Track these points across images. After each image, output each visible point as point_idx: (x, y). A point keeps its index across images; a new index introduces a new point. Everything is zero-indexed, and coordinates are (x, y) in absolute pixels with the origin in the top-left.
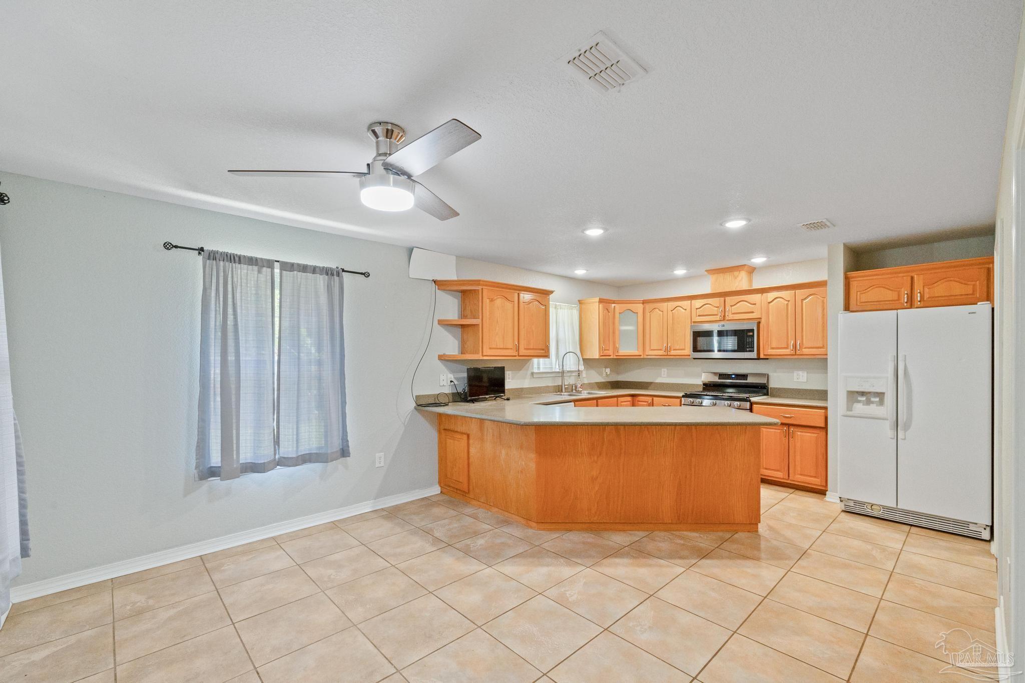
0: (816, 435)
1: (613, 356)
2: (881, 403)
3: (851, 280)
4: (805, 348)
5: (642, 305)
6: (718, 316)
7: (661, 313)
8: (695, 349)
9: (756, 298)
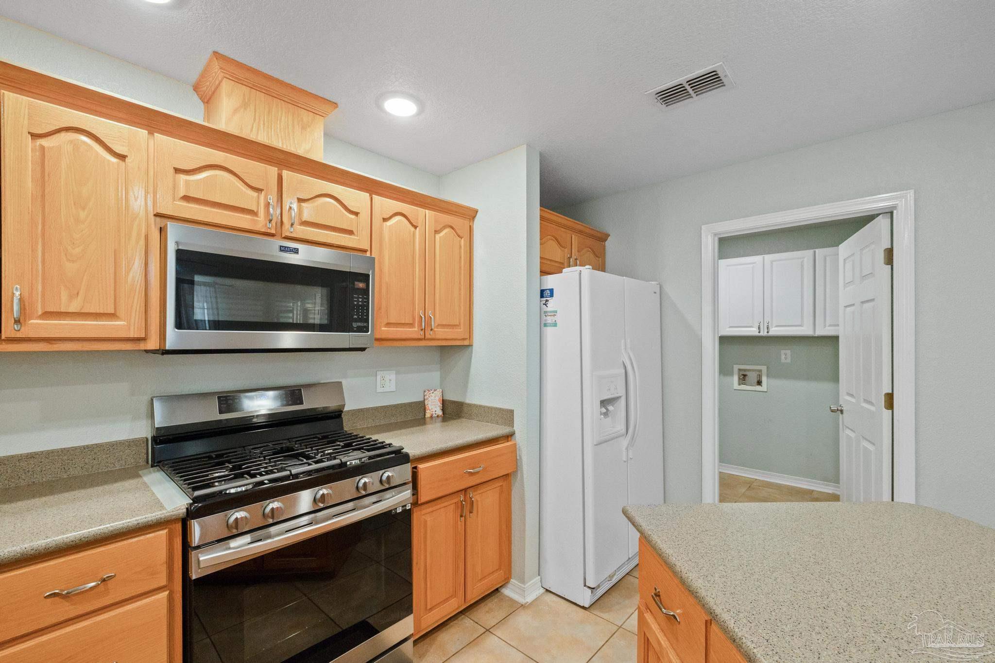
6: (261, 219)
8: (184, 320)
9: (356, 197)
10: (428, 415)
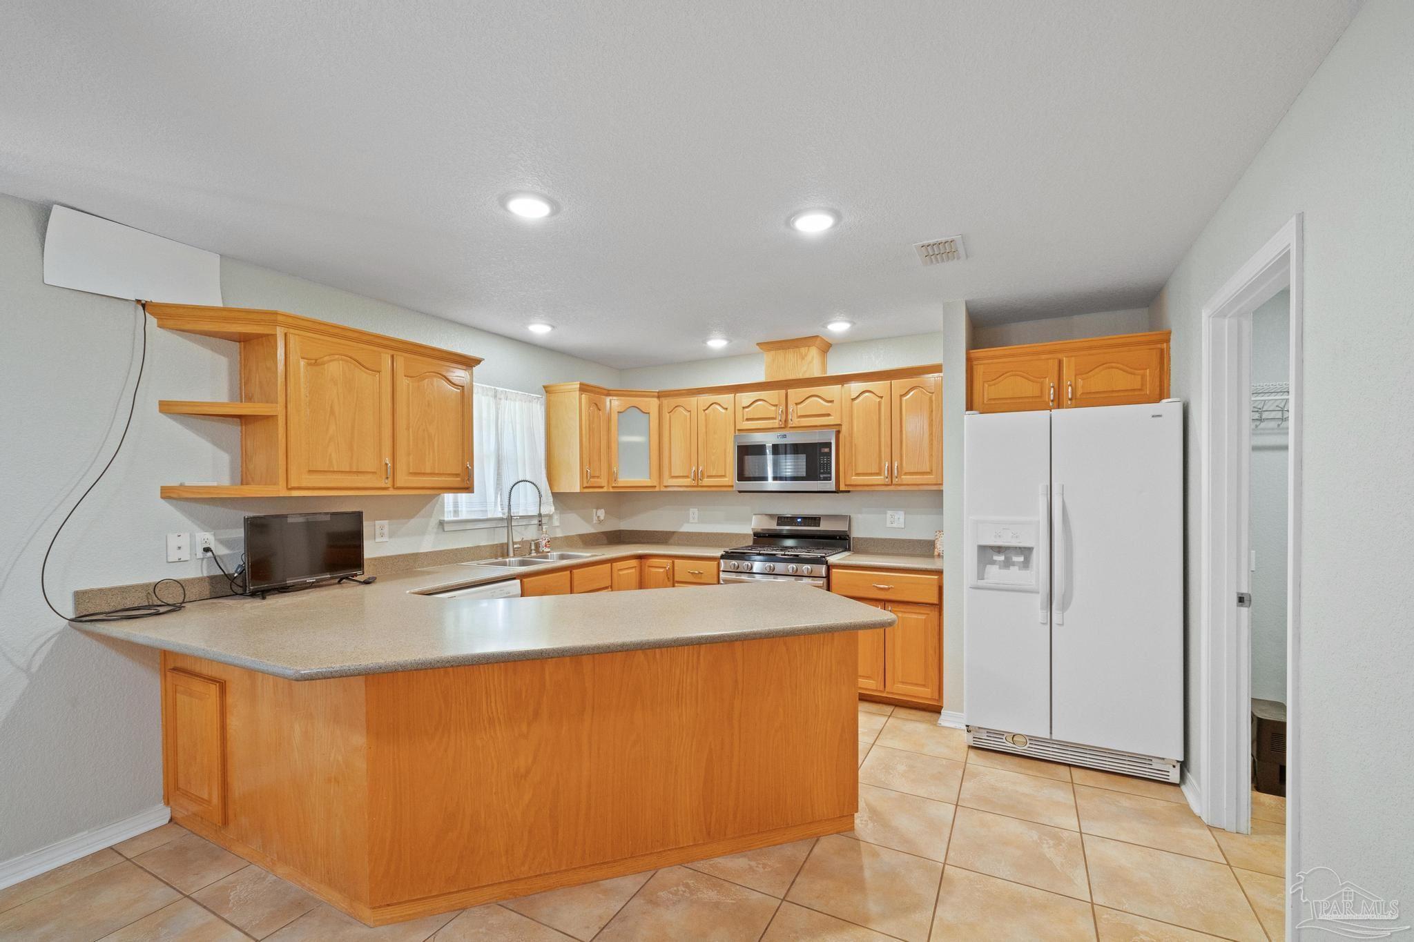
0: (923, 617)
1: (608, 488)
2: (1026, 564)
3: (975, 363)
4: (906, 474)
5: (656, 399)
6: (777, 421)
7: (688, 414)
8: (742, 476)
9: (833, 391)
10: (936, 553)
